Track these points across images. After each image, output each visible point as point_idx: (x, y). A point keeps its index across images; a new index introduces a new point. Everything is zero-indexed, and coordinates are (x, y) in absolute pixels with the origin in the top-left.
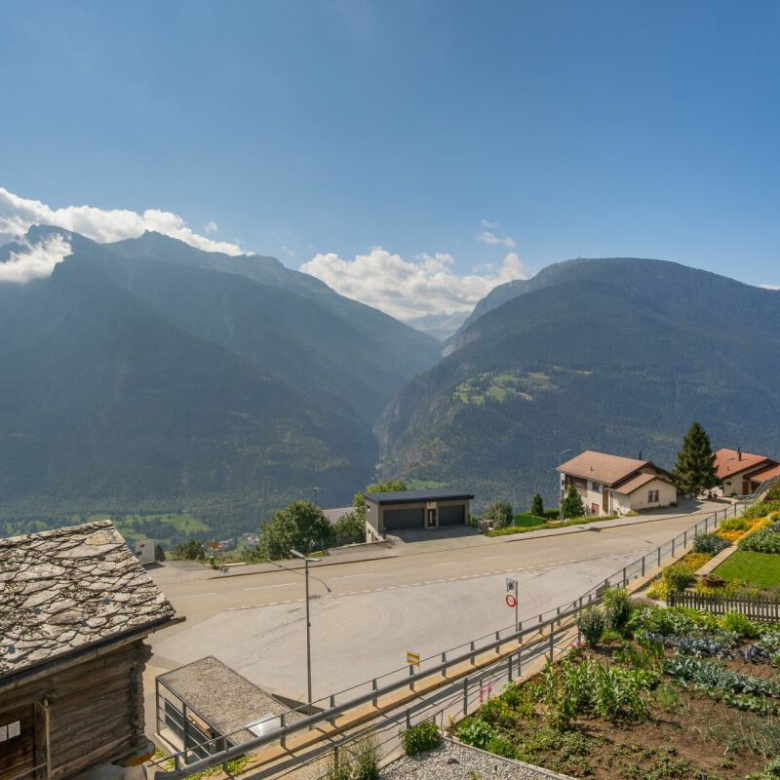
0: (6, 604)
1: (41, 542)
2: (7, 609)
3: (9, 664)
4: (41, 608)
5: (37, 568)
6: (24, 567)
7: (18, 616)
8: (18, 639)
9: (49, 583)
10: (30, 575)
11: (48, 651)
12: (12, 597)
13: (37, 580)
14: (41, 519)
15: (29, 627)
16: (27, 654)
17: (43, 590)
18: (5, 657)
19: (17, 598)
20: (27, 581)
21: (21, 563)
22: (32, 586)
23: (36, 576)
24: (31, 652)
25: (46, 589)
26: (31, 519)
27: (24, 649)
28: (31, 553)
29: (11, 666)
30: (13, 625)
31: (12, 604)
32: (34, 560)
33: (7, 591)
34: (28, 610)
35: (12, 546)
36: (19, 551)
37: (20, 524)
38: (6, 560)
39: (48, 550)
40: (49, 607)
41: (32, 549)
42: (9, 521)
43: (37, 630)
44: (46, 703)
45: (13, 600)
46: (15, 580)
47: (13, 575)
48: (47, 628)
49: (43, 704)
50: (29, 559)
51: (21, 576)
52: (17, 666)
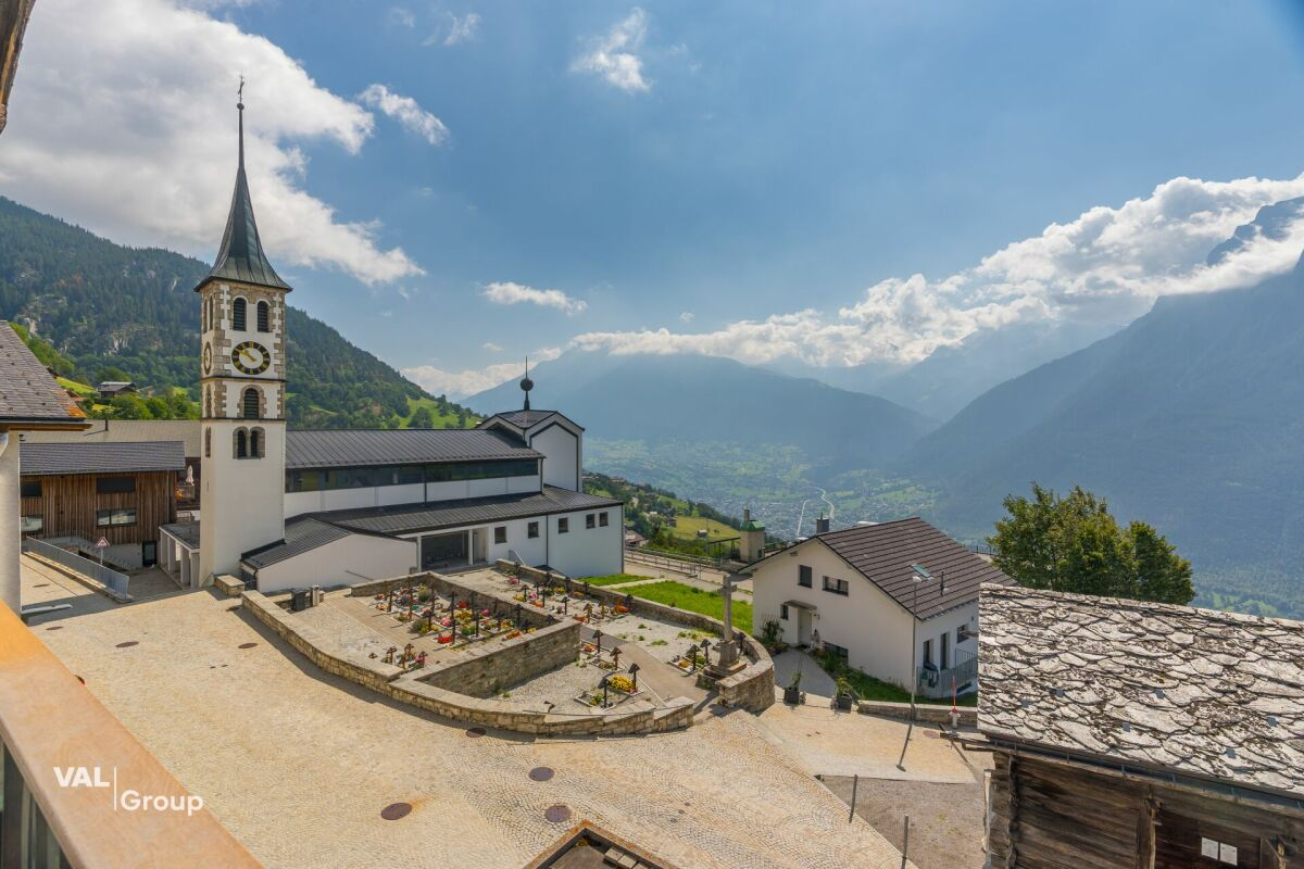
0: (1225, 693)
1: (1279, 632)
2: (1225, 699)
3: (1225, 768)
4: (1277, 719)
5: (1272, 664)
6: (1251, 656)
7: (1241, 716)
8: (1240, 745)
9: (1293, 691)
10: (1260, 669)
11: (1290, 783)
12: (1232, 688)
13: (1271, 679)
14: (1269, 602)
15: (1258, 736)
16: (1256, 770)
17: (1282, 696)
18: (1221, 757)
19: (1240, 692)
20: (1257, 676)
21: (1248, 649)
22: (1261, 685)
23: (1271, 674)
24: (1261, 770)
25: (1288, 697)
26: (1252, 597)
27: (1250, 761)
28: (1262, 642)
29: (1230, 773)
30: (1236, 723)
31: (1233, 696)
32: (1267, 653)
33: (1225, 677)
34: (1255, 713)
35: (1232, 623)
36: (1243, 633)
37: (1233, 599)
38: (1226, 639)
39: (1293, 647)
40: (1291, 724)
41: (1264, 637)
42: (1217, 591)
43: (1270, 746)
44: (1281, 850)
45: (1232, 692)
46: (1237, 668)
47: (1235, 661)
48: (1286, 749)
49: (1277, 850)
50: (1259, 649)
51: (1245, 667)
52: (1239, 778)
